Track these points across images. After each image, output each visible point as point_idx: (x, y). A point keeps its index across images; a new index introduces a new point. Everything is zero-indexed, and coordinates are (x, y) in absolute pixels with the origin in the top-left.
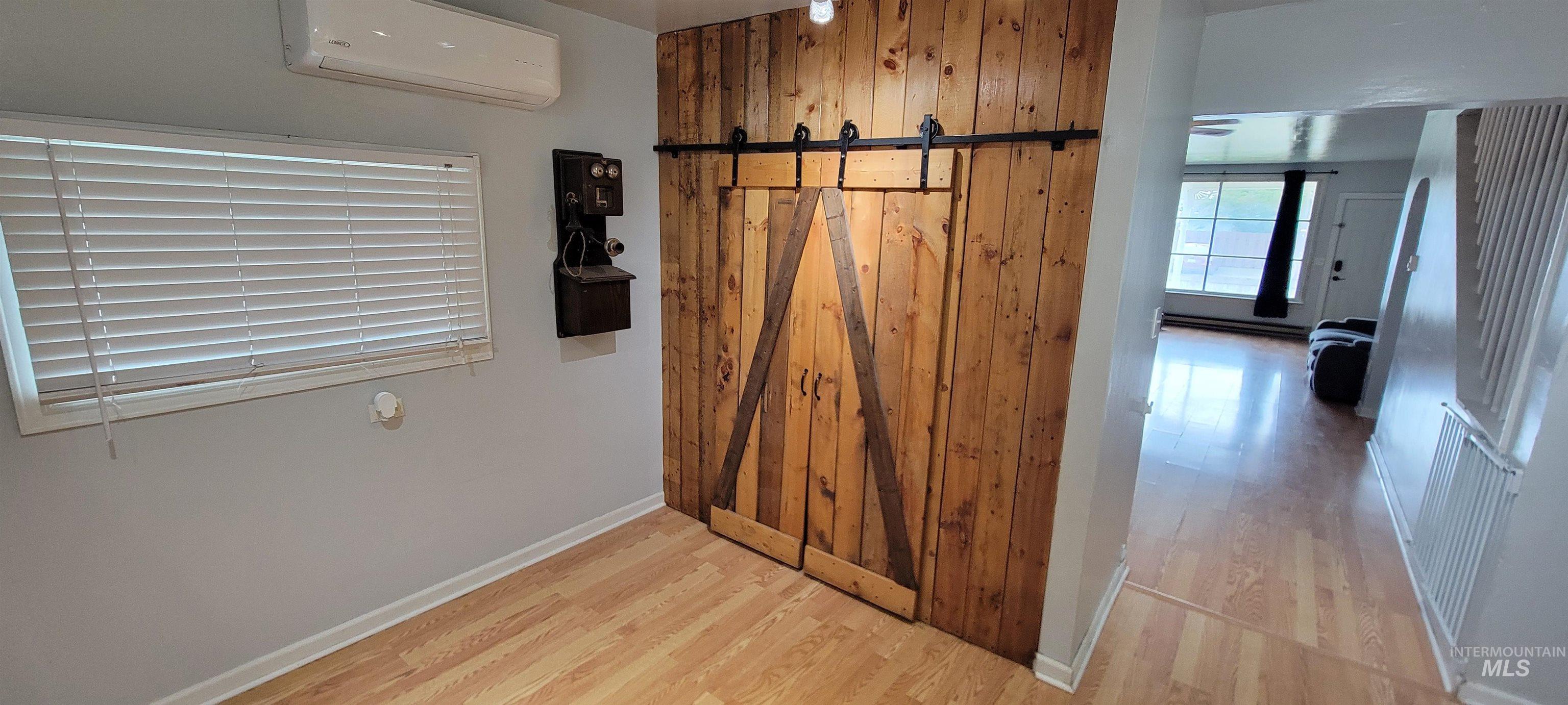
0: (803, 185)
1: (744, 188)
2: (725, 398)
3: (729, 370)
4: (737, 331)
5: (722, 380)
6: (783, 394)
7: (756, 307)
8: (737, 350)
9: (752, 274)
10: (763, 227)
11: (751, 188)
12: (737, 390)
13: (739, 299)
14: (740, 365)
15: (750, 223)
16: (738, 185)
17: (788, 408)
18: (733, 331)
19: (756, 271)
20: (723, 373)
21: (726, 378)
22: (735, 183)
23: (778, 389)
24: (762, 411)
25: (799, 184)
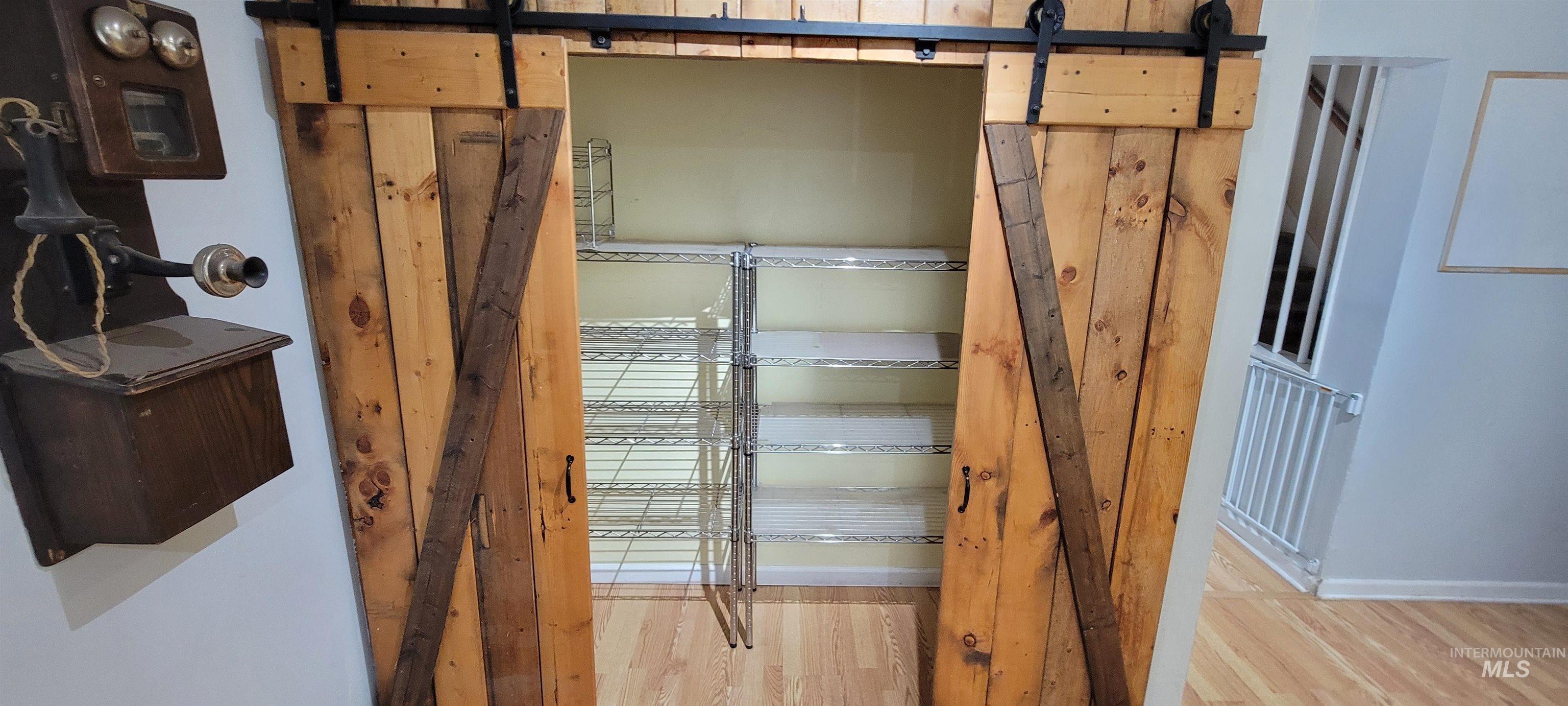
0: (523, 102)
1: (363, 109)
2: (380, 539)
3: (378, 484)
4: (390, 408)
5: (367, 508)
6: (523, 507)
7: (433, 355)
8: (398, 446)
9: (412, 292)
10: (429, 193)
11: (382, 107)
12: (410, 520)
13: (384, 346)
14: (408, 472)
15: (390, 184)
16: (345, 101)
17: (536, 529)
18: (378, 409)
19: (421, 285)
20: (365, 493)
21: (376, 502)
22: (335, 94)
23: (509, 501)
24: (478, 547)
25: (512, 101)
